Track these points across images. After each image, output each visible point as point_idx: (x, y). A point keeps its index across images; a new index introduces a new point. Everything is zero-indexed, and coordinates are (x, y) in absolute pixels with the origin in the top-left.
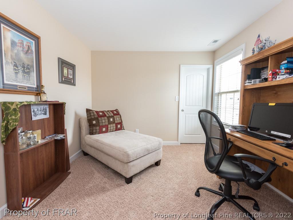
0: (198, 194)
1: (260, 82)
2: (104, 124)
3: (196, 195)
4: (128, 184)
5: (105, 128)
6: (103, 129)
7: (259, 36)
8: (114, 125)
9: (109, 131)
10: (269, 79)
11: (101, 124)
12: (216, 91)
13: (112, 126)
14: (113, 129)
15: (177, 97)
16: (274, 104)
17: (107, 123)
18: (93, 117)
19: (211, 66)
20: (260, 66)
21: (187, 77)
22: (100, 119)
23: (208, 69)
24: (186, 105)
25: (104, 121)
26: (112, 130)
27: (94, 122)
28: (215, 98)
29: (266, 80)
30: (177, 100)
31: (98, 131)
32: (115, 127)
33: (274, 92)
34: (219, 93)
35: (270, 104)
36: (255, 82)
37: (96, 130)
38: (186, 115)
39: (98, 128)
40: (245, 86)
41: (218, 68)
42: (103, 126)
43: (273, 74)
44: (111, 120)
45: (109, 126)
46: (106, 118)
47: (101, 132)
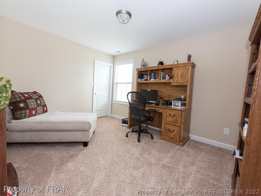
0: (127, 136)
1: (144, 80)
2: (33, 107)
3: (126, 137)
4: (87, 147)
5: (34, 111)
6: (33, 112)
7: (143, 60)
8: (42, 107)
9: (37, 114)
10: (149, 80)
11: (30, 107)
12: (115, 82)
13: (40, 109)
14: (41, 111)
15: (92, 83)
16: (150, 90)
17: (36, 106)
18: (18, 99)
19: (112, 65)
20: (143, 73)
21: (98, 69)
22: (27, 101)
23: (110, 66)
24: (97, 90)
25: (32, 103)
26: (40, 113)
27: (22, 105)
28: (115, 86)
29: (147, 80)
30: (92, 86)
31: (28, 114)
32: (42, 110)
33: (147, 85)
34: (117, 83)
35: (148, 90)
36: (143, 80)
37: (25, 113)
38: (97, 97)
39: (27, 111)
40: (138, 81)
41: (116, 67)
42: (33, 109)
43: (150, 78)
44: (39, 102)
45: (38, 108)
46: (34, 100)
47: (31, 115)
